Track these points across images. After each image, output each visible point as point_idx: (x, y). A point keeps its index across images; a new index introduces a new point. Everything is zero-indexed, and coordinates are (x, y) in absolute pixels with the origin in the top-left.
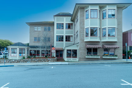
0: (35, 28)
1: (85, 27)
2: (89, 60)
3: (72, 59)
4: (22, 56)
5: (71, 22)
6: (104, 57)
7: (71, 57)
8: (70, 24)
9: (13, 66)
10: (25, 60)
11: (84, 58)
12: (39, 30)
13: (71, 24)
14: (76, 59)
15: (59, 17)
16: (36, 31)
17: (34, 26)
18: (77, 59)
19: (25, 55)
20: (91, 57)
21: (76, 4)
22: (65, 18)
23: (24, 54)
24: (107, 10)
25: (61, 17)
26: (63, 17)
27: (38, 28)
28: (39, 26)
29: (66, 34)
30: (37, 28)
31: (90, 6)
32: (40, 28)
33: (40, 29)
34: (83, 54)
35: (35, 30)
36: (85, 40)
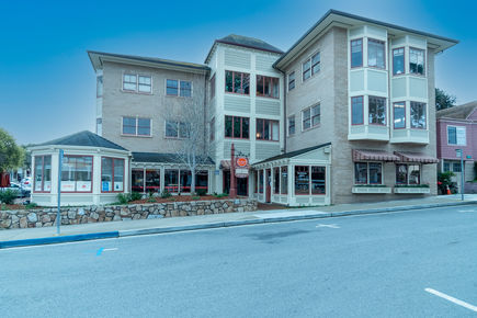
0: (127, 78)
1: (351, 94)
2: (361, 202)
3: (310, 199)
4: (113, 191)
5: (273, 74)
6: (400, 191)
7: (308, 193)
8: (270, 78)
9: (116, 234)
10: (139, 209)
11: (347, 193)
12: (143, 89)
13: (274, 79)
14: (323, 200)
15: (232, 50)
16: (131, 92)
17: (123, 71)
18: (326, 199)
19: (124, 186)
20: (368, 190)
21: (332, 12)
22: (254, 56)
23: (119, 184)
24: (407, 49)
25: (241, 51)
26: (249, 52)
27: (142, 80)
28: (145, 73)
29: (257, 112)
30: (133, 79)
31: (366, 28)
32: (148, 81)
33: (147, 84)
34: (344, 181)
35: (127, 86)
36: (351, 137)
